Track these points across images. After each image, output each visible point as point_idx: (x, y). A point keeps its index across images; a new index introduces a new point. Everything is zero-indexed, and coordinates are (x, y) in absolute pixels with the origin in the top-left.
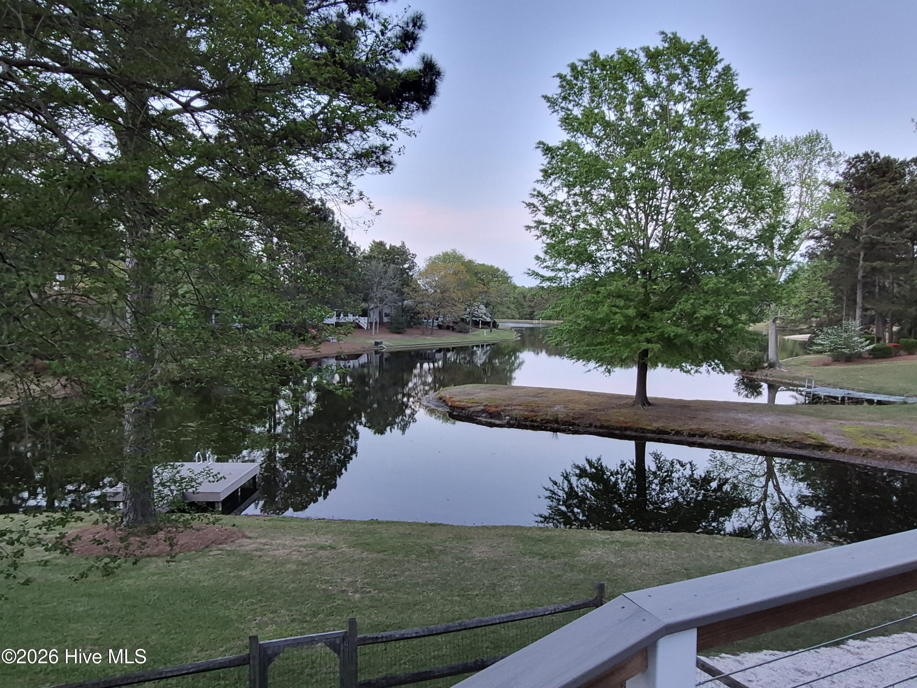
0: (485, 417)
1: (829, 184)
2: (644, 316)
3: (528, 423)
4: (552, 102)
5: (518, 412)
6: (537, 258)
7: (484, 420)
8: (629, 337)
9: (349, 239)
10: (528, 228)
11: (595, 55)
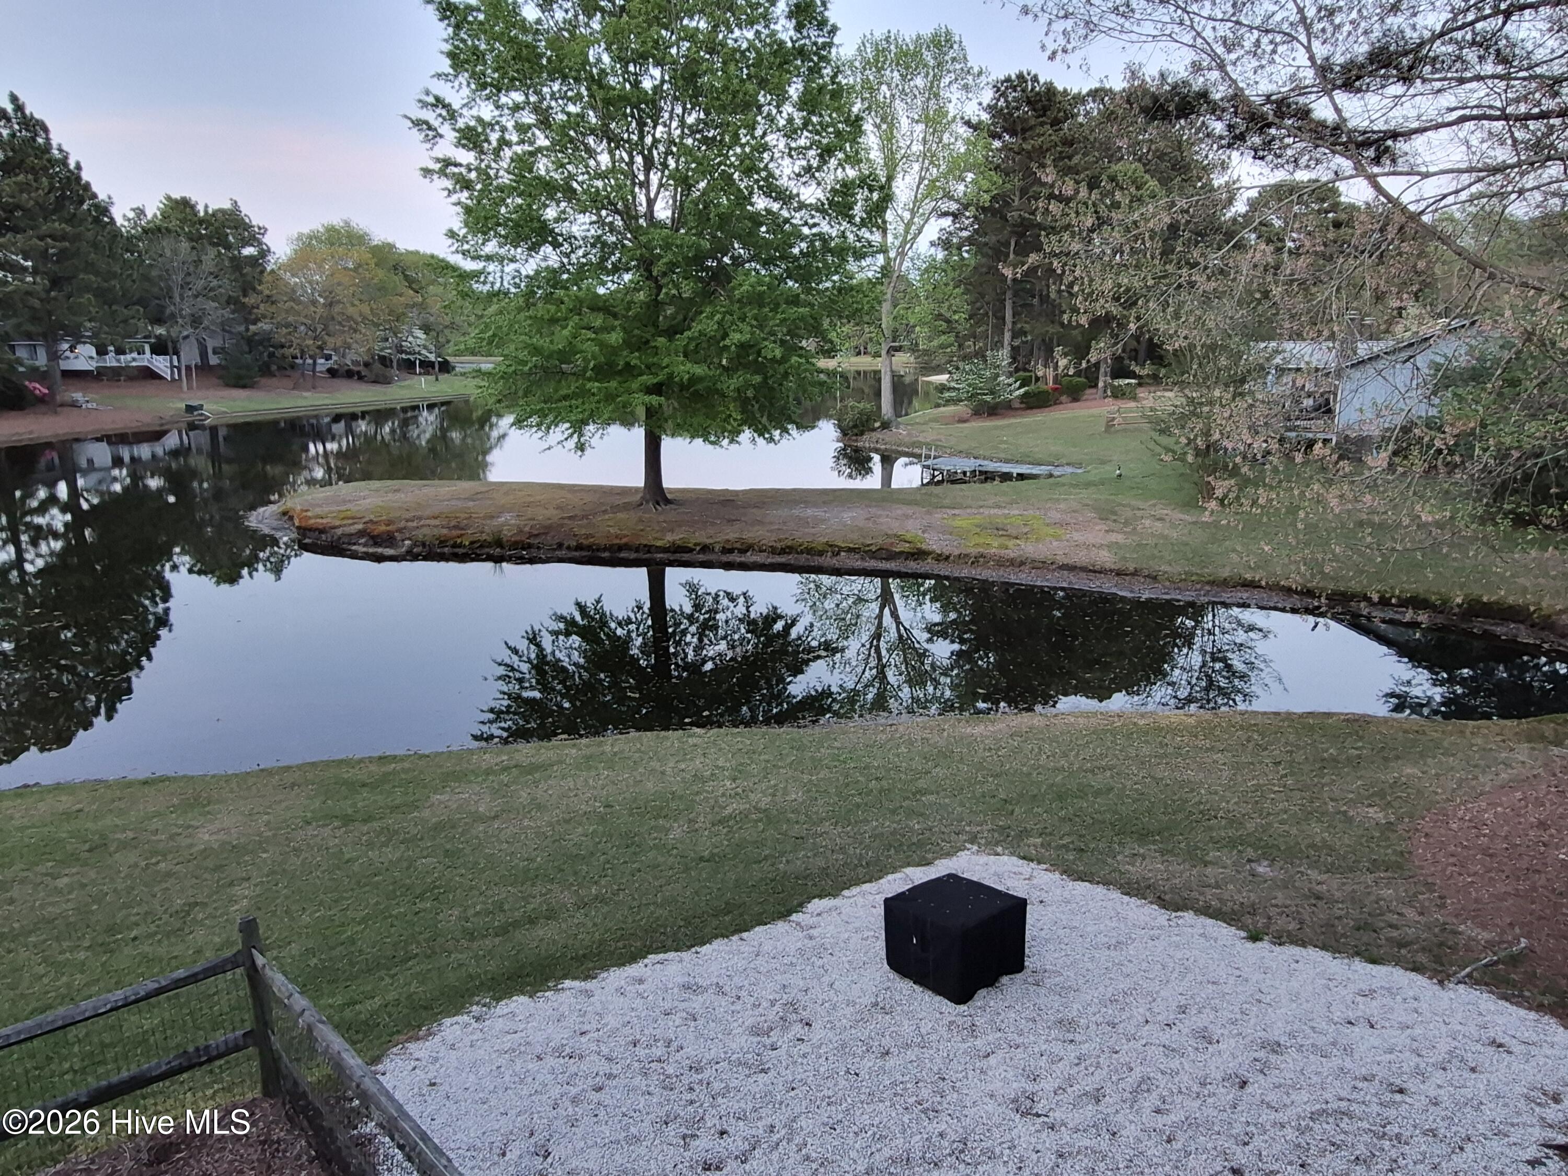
0: (365, 545)
1: (968, 123)
3: (446, 550)
5: (429, 531)
6: (452, 234)
7: (362, 549)
8: (613, 384)
9: (95, 188)
10: (427, 172)
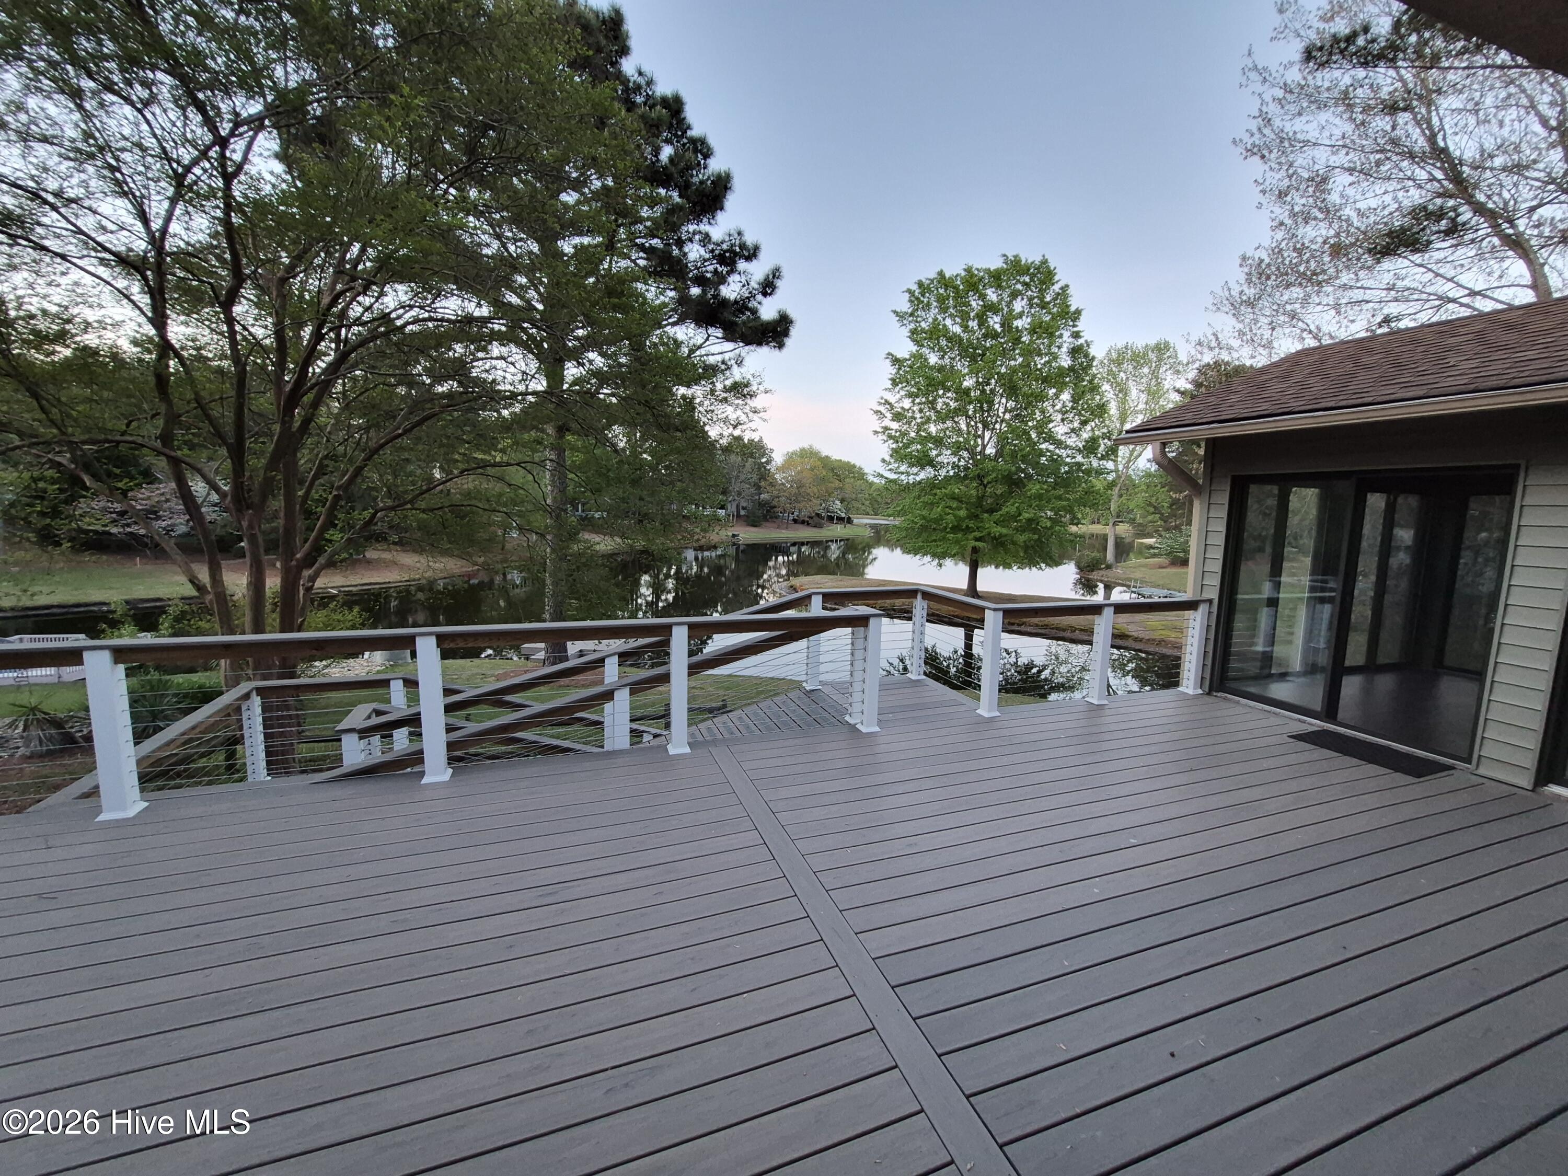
1: (1178, 391)
2: (974, 517)
6: (883, 461)
8: (959, 535)
10: (876, 432)
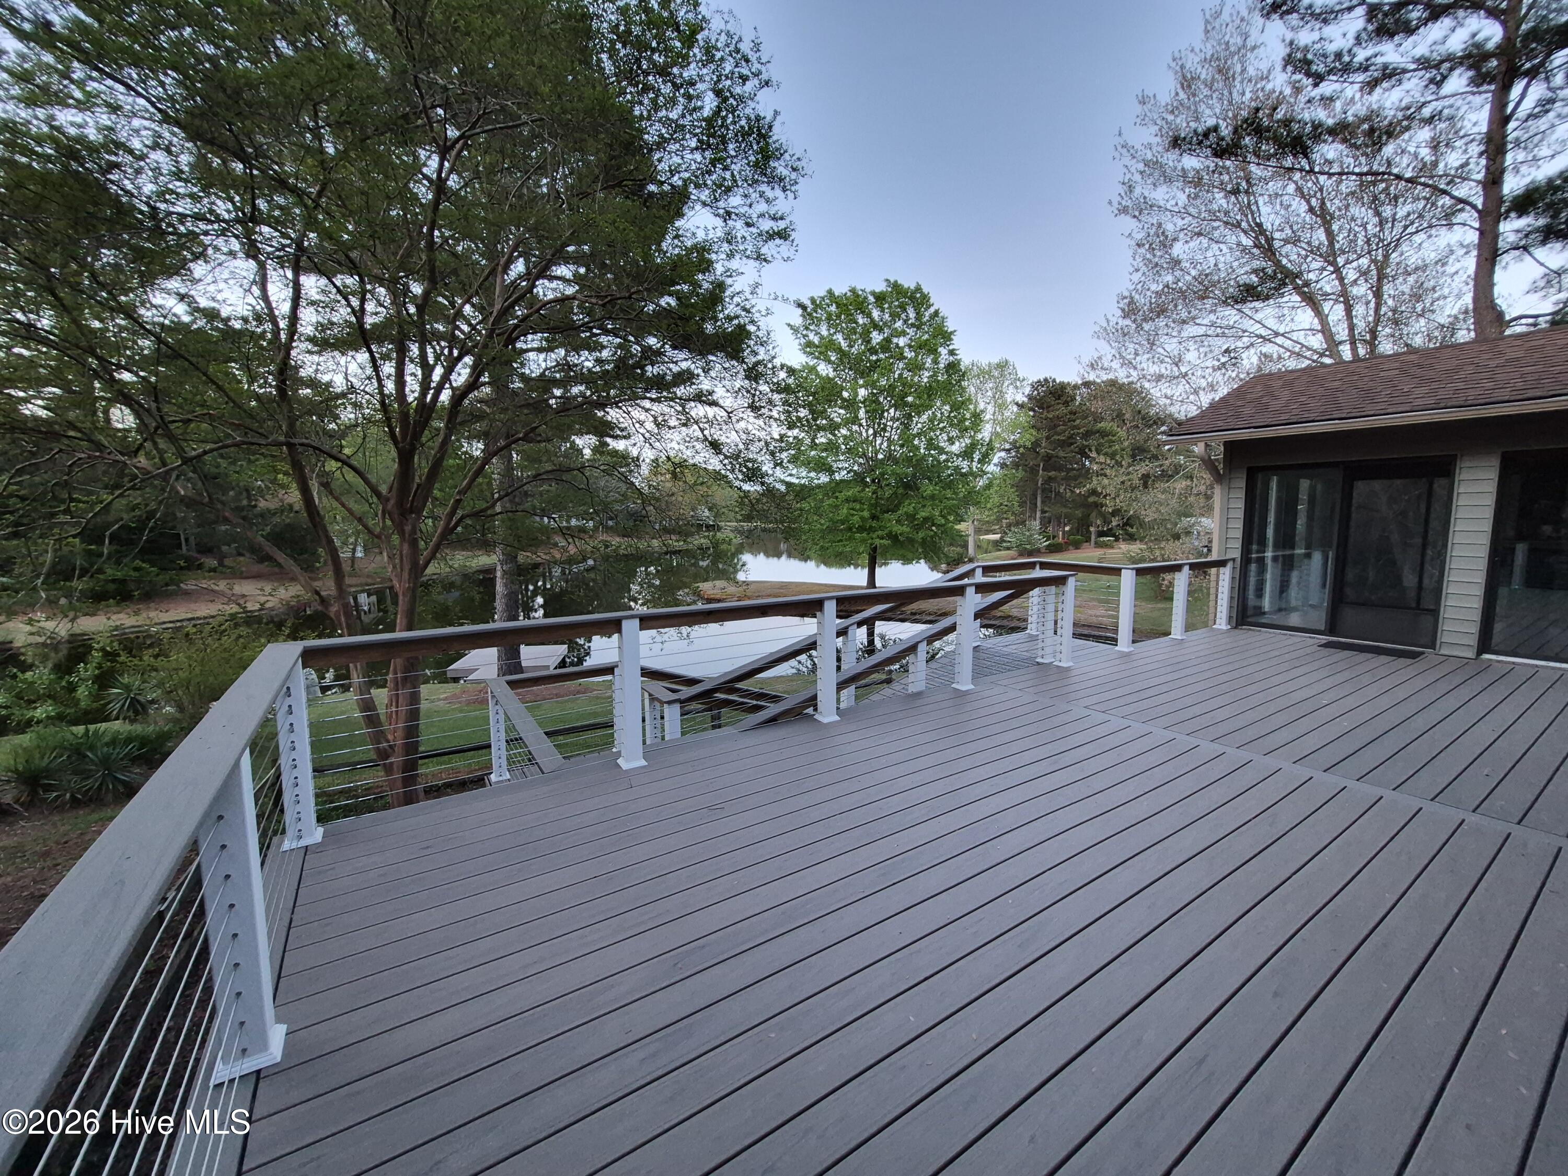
2: (874, 517)
4: (795, 329)
11: (830, 292)
